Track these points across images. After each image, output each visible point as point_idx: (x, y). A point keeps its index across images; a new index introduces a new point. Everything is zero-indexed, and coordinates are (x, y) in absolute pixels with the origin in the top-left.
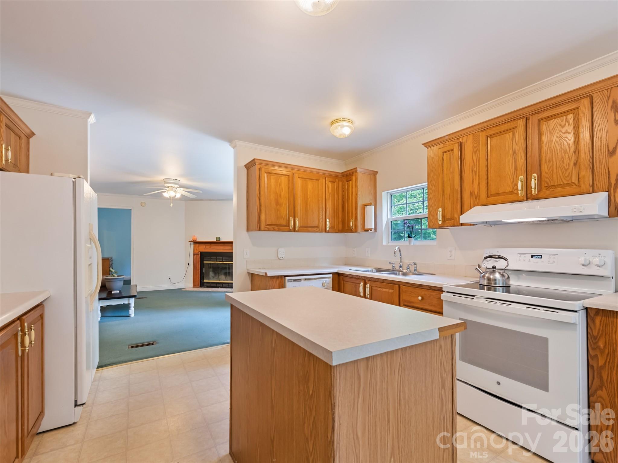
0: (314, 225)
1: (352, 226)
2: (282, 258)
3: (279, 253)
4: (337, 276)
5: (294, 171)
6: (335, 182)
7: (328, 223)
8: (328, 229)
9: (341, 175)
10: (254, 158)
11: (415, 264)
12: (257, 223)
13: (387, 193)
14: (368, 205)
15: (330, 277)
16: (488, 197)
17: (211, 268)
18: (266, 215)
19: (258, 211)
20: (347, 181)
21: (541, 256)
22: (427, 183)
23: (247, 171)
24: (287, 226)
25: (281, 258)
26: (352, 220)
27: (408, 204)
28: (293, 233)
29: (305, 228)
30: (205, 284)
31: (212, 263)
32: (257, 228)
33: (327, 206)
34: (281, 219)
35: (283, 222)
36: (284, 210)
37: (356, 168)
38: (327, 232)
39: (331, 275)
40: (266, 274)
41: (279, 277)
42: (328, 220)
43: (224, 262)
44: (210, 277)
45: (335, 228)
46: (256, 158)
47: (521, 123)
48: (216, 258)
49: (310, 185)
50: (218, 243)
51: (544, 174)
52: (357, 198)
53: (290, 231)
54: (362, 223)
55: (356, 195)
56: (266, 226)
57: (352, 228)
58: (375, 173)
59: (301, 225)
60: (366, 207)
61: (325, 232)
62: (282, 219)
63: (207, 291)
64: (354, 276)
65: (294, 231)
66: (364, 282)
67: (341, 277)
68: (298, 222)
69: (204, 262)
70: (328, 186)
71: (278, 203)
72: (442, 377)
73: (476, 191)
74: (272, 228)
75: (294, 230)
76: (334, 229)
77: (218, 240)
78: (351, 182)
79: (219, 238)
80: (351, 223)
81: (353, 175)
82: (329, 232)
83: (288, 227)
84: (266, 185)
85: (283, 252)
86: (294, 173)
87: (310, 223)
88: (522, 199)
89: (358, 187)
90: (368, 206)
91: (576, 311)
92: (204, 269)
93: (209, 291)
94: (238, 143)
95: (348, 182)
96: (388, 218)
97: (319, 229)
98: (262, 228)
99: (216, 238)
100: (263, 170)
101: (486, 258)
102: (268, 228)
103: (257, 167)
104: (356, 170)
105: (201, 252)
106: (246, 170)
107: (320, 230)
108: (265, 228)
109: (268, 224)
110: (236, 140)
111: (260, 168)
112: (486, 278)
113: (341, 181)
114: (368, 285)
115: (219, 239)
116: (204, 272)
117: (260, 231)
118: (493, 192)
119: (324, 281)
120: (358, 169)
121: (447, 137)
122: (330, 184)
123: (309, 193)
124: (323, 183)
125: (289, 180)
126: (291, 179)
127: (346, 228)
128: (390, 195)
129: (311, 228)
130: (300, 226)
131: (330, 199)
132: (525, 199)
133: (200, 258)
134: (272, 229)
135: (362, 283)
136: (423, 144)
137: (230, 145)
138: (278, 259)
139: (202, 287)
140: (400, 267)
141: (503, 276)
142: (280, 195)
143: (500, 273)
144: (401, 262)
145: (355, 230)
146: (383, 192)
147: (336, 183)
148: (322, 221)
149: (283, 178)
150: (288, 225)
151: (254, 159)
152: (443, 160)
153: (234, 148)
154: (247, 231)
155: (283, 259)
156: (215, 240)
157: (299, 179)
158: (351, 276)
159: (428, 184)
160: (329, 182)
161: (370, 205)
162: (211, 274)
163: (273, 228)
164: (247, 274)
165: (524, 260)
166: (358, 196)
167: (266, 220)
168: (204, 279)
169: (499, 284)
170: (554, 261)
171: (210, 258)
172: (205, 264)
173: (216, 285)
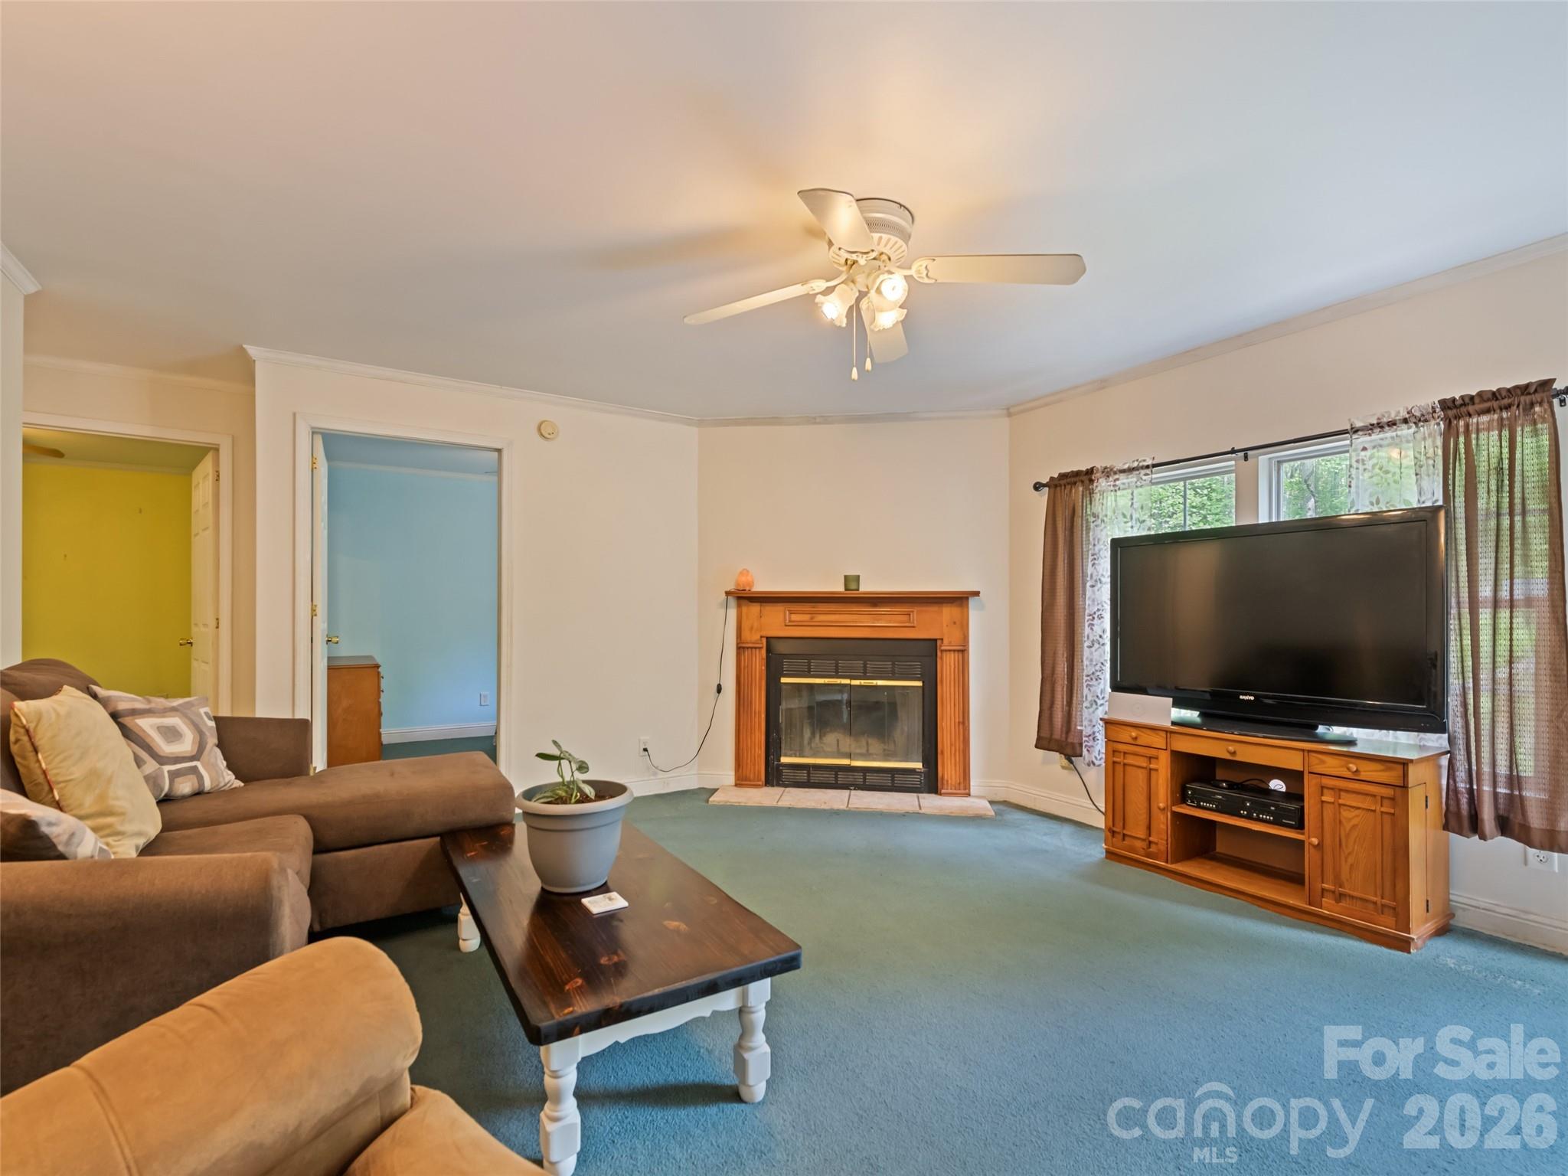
30: (787, 772)
31: (817, 684)
43: (873, 683)
44: (805, 743)
48: (838, 663)
50: (851, 597)
69: (784, 680)
77: (851, 585)
79: (859, 577)
92: (782, 709)
99: (844, 577)
105: (769, 640)
115: (858, 584)
116: (781, 721)
133: (763, 663)
139: (773, 786)
156: (836, 587)
168: (784, 752)
171: (809, 663)
172: (784, 687)
173: (836, 778)
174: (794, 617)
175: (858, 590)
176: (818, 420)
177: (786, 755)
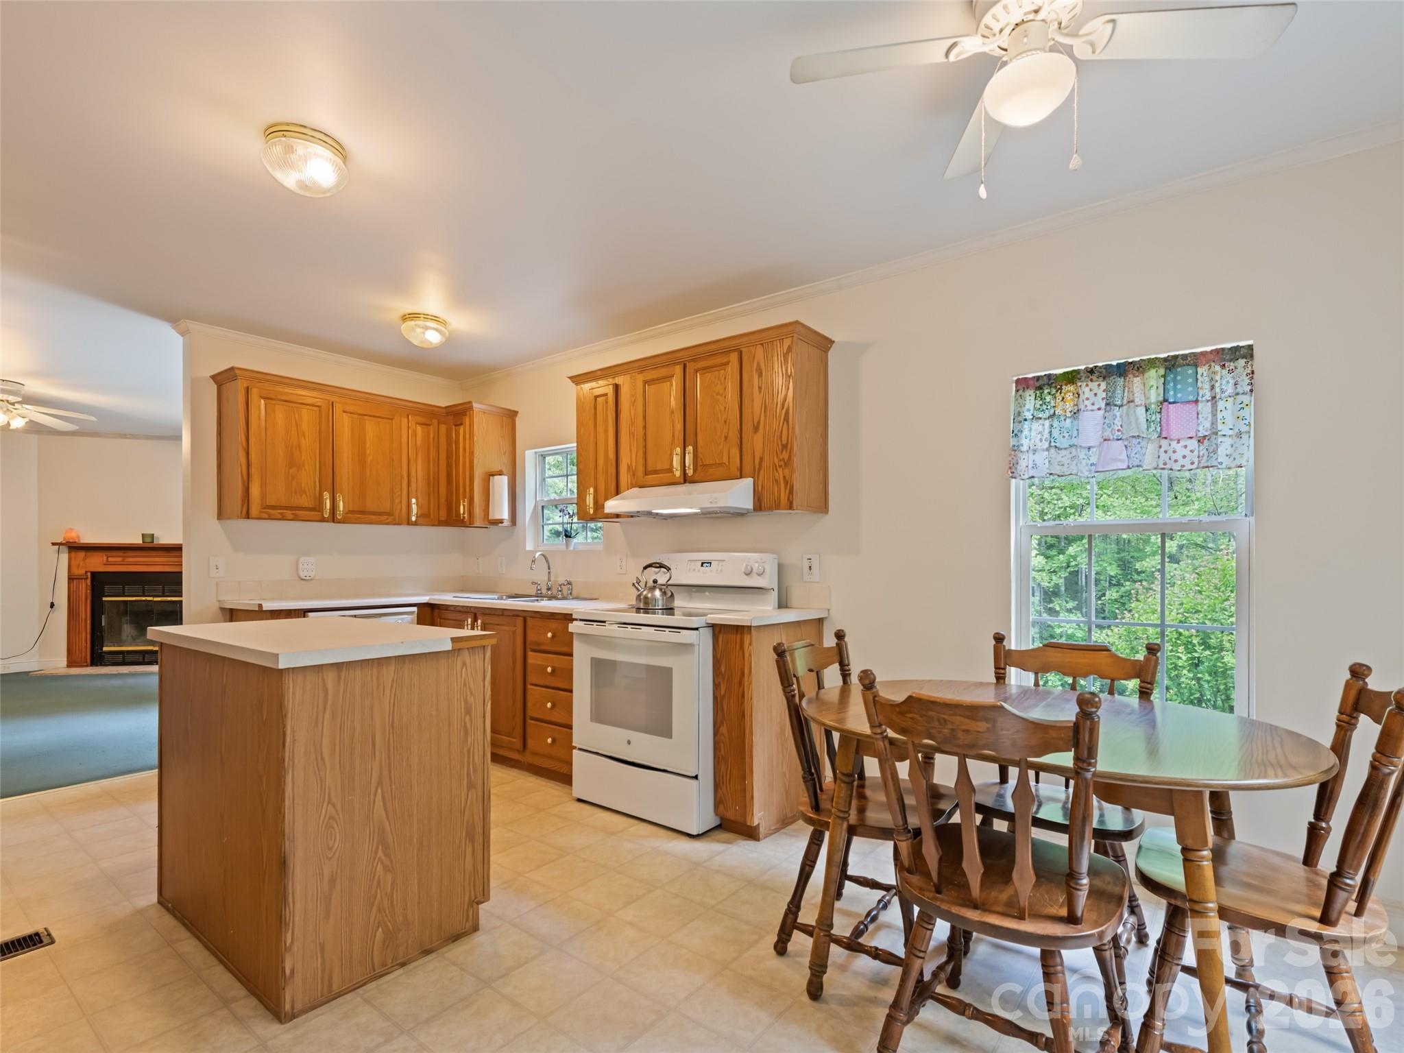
0: (382, 510)
1: (464, 514)
2: (308, 578)
3: (301, 566)
4: (428, 609)
5: (332, 398)
6: (430, 425)
7: (414, 507)
8: (414, 519)
9: (444, 411)
10: (231, 366)
11: (569, 583)
12: (240, 502)
13: (536, 453)
14: (496, 475)
15: (412, 613)
16: (646, 475)
17: (125, 613)
18: (263, 485)
19: (242, 476)
20: (456, 425)
21: (711, 563)
22: (575, 445)
23: (218, 389)
24: (316, 511)
25: (305, 578)
26: (464, 502)
27: (569, 477)
28: (331, 525)
29: (359, 515)
30: (107, 656)
31: (130, 601)
32: (241, 512)
33: (413, 473)
34: (301, 496)
35: (305, 501)
36: (308, 477)
37: (470, 402)
38: (412, 525)
39: (415, 609)
40: (260, 606)
41: (293, 612)
42: (414, 501)
43: (169, 599)
44: (124, 638)
45: (430, 516)
46: (236, 366)
47: (678, 370)
48: (144, 588)
49: (371, 429)
50: (149, 547)
51: (699, 447)
52: (473, 460)
53: (323, 520)
54: (483, 508)
55: (472, 453)
56: (264, 508)
57: (464, 517)
58: (515, 413)
59: (350, 509)
60: (491, 477)
61: (408, 524)
62: (304, 496)
63: (116, 673)
64: (457, 608)
65: (334, 521)
66: (473, 617)
67: (436, 611)
68: (341, 503)
69: (104, 599)
70: (415, 432)
71: (292, 462)
72: (466, 701)
73: (634, 464)
74: (279, 513)
75: (333, 518)
76: (427, 518)
77: (148, 540)
78: (462, 428)
79: (153, 535)
80: (462, 507)
81: (466, 415)
82: (416, 524)
83: (319, 511)
84: (263, 423)
85: (310, 566)
86: (333, 403)
87: (371, 505)
88: (679, 481)
89: (475, 438)
90: (495, 477)
91: (697, 629)
92: (103, 616)
93: (121, 672)
94: (194, 326)
95: (457, 428)
96: (538, 499)
97: (392, 517)
98: (254, 510)
99: (143, 536)
100: (254, 393)
101: (645, 568)
102: (269, 514)
103: (241, 385)
104: (468, 405)
105: (93, 574)
106: (215, 387)
107: (394, 520)
108: (261, 512)
109: (270, 504)
110: (187, 321)
111: (248, 387)
112: (642, 597)
113: (444, 424)
114: (479, 622)
115: (153, 540)
116: (103, 624)
117: (248, 518)
118: (650, 469)
119: (399, 619)
120: (475, 405)
121: (599, 373)
122: (419, 429)
123: (368, 444)
124: (403, 427)
125: (320, 417)
126: (326, 415)
127: (454, 518)
128: (540, 458)
129: (374, 515)
130: (347, 510)
131: (420, 457)
132: (682, 481)
133: (89, 588)
134: (280, 517)
135: (470, 620)
136: (570, 378)
137: (173, 328)
138: (298, 578)
139: (97, 666)
140: (549, 589)
141: (664, 593)
142: (299, 447)
143: (661, 590)
144: (549, 580)
145: (470, 522)
146: (526, 452)
147: (432, 427)
148: (401, 502)
149: (305, 412)
150: (319, 507)
151: (232, 369)
152: (595, 408)
153: (182, 334)
154: (218, 519)
155: (311, 580)
156: (139, 541)
157: (345, 414)
158: (452, 608)
159: (577, 447)
160: (417, 423)
161: (500, 475)
162: (128, 630)
163: (281, 514)
164: (219, 612)
165: (694, 570)
166: (475, 456)
167: (263, 495)
168: (105, 643)
169: (658, 606)
170: (721, 571)
171: (124, 588)
172: (106, 603)
173: (144, 658)
174: (110, 559)
175: (153, 542)
176: (128, 436)
177: (107, 646)
